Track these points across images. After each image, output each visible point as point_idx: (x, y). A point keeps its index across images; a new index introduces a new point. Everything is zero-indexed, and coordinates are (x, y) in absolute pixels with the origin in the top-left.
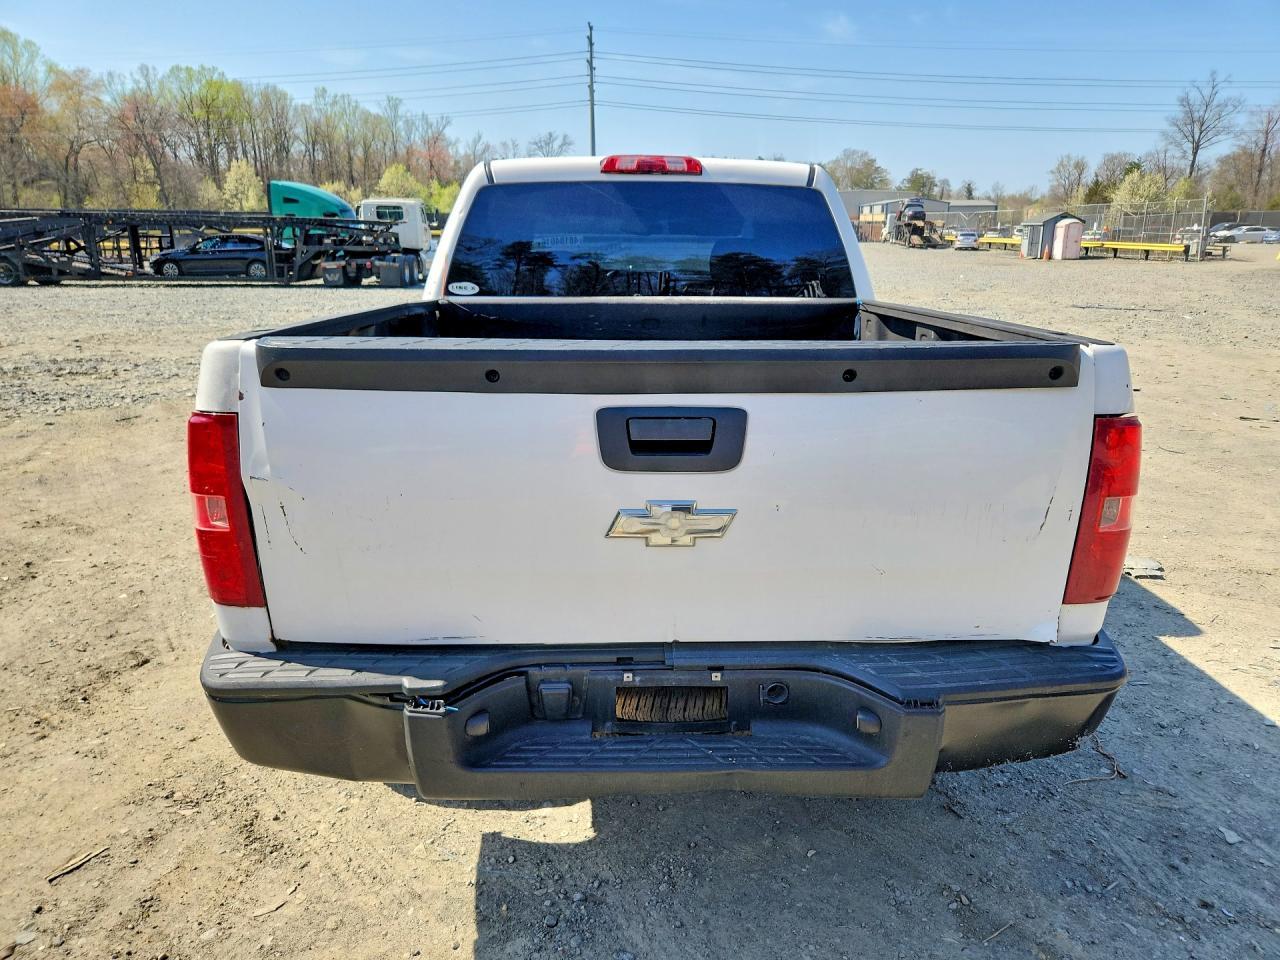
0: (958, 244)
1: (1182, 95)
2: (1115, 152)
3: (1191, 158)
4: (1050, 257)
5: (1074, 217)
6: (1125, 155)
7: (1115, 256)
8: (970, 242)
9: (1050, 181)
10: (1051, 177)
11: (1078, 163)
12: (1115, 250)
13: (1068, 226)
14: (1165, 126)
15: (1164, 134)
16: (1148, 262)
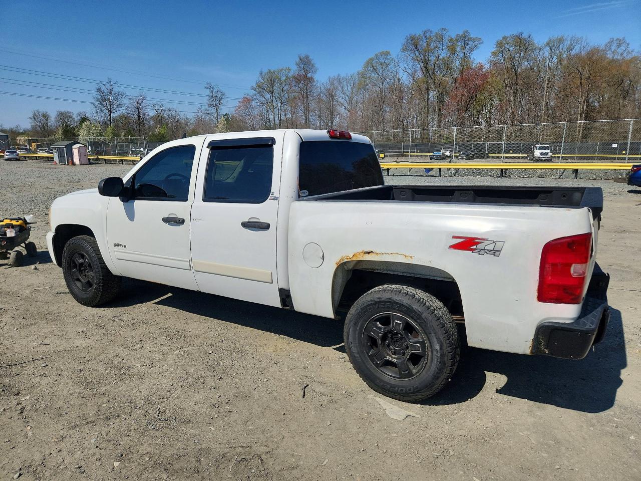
0: (6, 157)
1: (98, 87)
2: (63, 111)
3: (109, 117)
4: (73, 163)
5: (79, 144)
6: (68, 112)
7: (106, 163)
8: (13, 156)
9: (31, 123)
10: (30, 121)
11: (44, 115)
12: (105, 160)
13: (79, 148)
14: (93, 101)
15: (93, 104)
16: (123, 165)
